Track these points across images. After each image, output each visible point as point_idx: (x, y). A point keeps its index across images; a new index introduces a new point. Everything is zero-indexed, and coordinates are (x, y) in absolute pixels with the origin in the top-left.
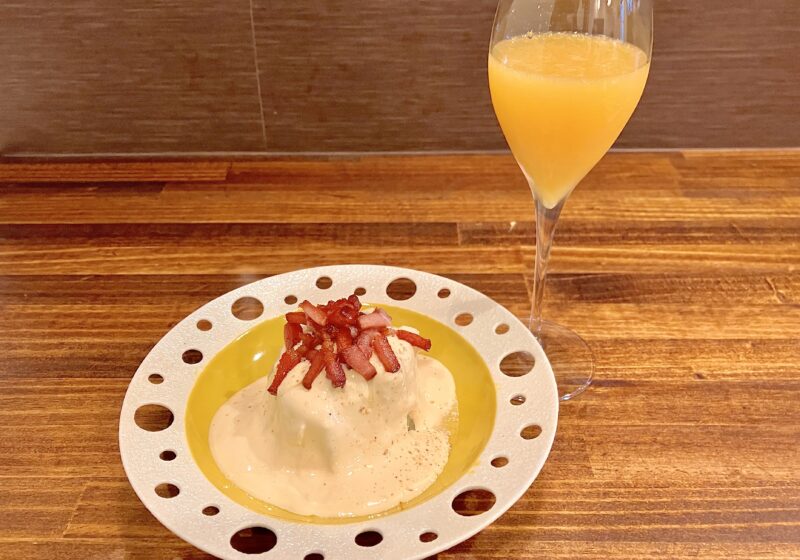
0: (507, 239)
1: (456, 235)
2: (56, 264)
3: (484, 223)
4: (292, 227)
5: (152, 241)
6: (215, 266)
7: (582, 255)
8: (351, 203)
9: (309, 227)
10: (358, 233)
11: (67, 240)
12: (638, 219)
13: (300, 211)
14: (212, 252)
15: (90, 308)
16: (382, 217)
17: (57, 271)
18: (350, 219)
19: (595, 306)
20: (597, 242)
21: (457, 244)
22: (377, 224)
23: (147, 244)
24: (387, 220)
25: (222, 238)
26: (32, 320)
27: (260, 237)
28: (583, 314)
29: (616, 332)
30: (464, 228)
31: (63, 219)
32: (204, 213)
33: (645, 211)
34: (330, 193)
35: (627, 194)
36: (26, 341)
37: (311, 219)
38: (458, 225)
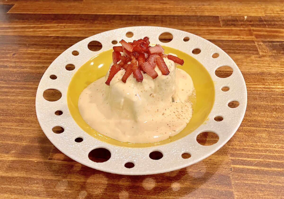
0: (244, 24)
1: (219, 22)
2: (39, 31)
3: (231, 16)
4: (142, 17)
5: (81, 22)
7: (282, 32)
8: (168, 6)
9: (149, 17)
10: (172, 20)
11: (44, 21)
13: (144, 9)
15: (55, 51)
16: (183, 13)
17: (40, 34)
18: (169, 14)
21: (220, 26)
22: (181, 16)
23: (78, 23)
24: (185, 14)
30: (223, 19)
31: (42, 12)
32: (103, 10)
34: (157, 2)
37: (150, 13)
38: (220, 17)
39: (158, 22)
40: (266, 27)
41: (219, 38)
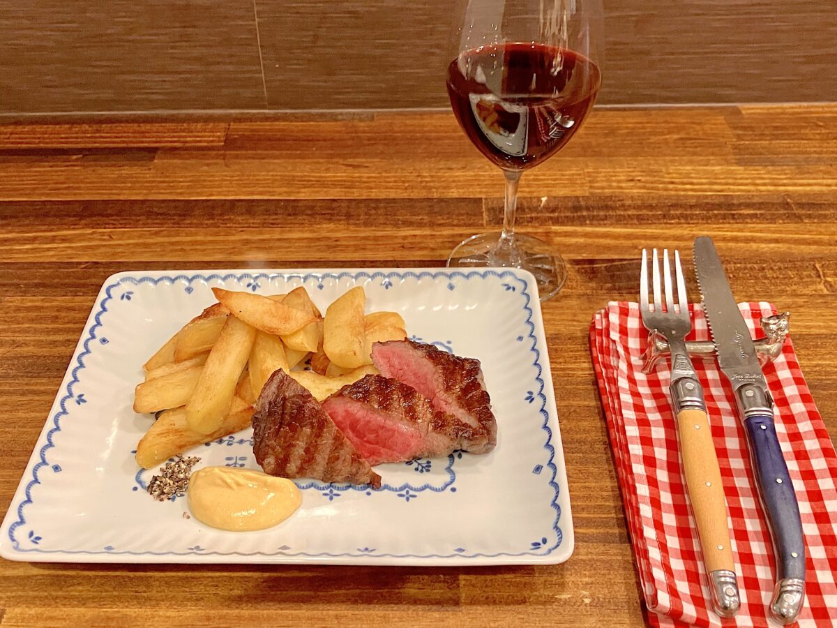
0: (537, 218)
1: (482, 213)
2: (49, 249)
4: (300, 204)
5: (149, 221)
8: (365, 174)
9: (319, 204)
10: (373, 212)
11: (58, 221)
18: (365, 195)
21: (482, 224)
30: (490, 205)
34: (341, 161)
36: (30, 337)
38: (484, 201)
40: (585, 225)
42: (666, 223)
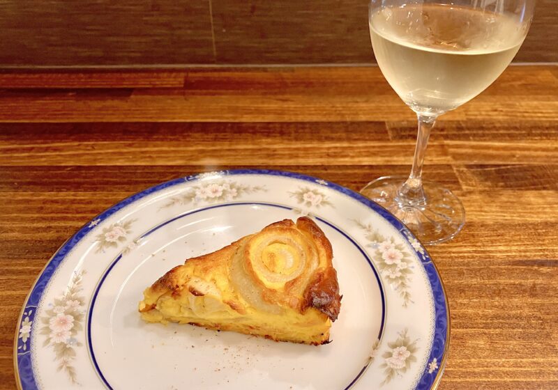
1: (386, 132)
2: (42, 157)
3: (408, 121)
4: (244, 125)
5: (125, 137)
6: (182, 158)
7: (497, 149)
8: (292, 105)
9: (258, 126)
10: (301, 131)
11: (52, 136)
12: (537, 119)
13: (249, 112)
14: (178, 146)
15: (73, 195)
16: (320, 117)
17: (43, 162)
18: (293, 119)
19: (519, 192)
20: (507, 138)
21: (388, 140)
22: (317, 123)
23: (121, 139)
24: (324, 119)
25: (186, 134)
26: (22, 206)
27: (217, 134)
28: (511, 200)
29: (544, 216)
30: (392, 126)
31: (48, 119)
33: (542, 113)
34: (272, 97)
35: (523, 99)
36: (17, 225)
37: (259, 119)
38: (386, 124)
39: (274, 134)
40: (469, 140)
41: (388, 161)
42: (532, 139)
